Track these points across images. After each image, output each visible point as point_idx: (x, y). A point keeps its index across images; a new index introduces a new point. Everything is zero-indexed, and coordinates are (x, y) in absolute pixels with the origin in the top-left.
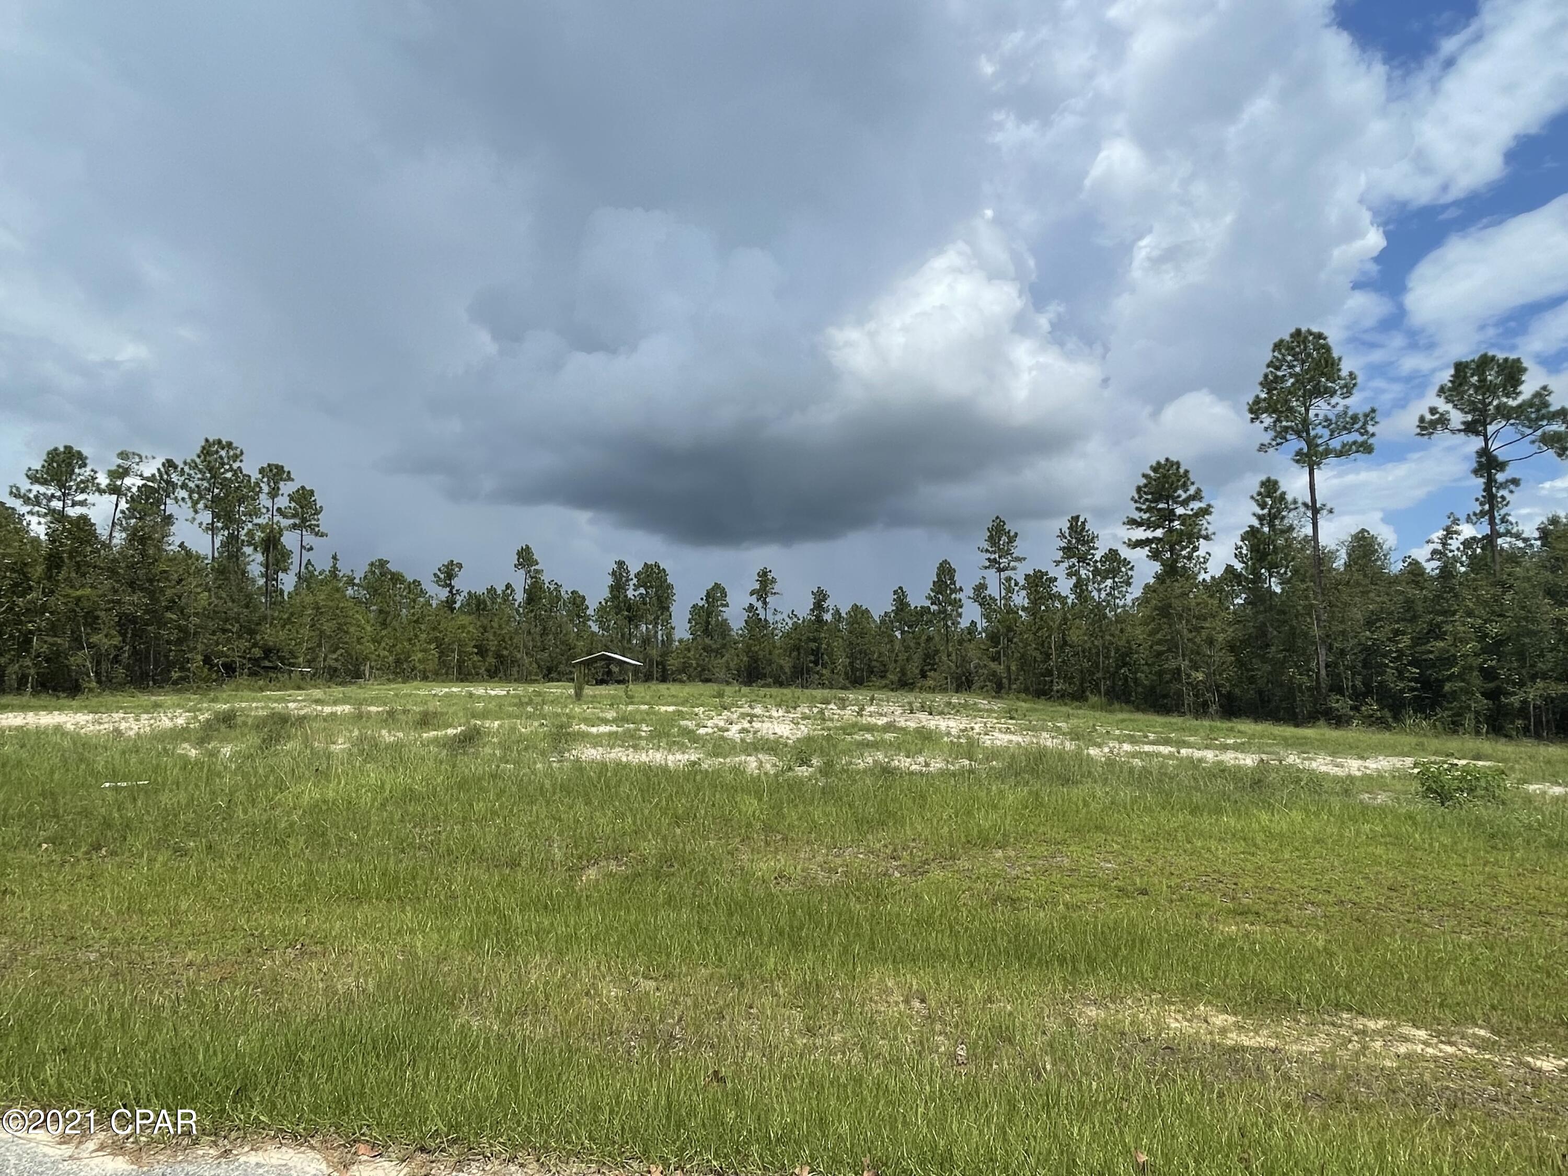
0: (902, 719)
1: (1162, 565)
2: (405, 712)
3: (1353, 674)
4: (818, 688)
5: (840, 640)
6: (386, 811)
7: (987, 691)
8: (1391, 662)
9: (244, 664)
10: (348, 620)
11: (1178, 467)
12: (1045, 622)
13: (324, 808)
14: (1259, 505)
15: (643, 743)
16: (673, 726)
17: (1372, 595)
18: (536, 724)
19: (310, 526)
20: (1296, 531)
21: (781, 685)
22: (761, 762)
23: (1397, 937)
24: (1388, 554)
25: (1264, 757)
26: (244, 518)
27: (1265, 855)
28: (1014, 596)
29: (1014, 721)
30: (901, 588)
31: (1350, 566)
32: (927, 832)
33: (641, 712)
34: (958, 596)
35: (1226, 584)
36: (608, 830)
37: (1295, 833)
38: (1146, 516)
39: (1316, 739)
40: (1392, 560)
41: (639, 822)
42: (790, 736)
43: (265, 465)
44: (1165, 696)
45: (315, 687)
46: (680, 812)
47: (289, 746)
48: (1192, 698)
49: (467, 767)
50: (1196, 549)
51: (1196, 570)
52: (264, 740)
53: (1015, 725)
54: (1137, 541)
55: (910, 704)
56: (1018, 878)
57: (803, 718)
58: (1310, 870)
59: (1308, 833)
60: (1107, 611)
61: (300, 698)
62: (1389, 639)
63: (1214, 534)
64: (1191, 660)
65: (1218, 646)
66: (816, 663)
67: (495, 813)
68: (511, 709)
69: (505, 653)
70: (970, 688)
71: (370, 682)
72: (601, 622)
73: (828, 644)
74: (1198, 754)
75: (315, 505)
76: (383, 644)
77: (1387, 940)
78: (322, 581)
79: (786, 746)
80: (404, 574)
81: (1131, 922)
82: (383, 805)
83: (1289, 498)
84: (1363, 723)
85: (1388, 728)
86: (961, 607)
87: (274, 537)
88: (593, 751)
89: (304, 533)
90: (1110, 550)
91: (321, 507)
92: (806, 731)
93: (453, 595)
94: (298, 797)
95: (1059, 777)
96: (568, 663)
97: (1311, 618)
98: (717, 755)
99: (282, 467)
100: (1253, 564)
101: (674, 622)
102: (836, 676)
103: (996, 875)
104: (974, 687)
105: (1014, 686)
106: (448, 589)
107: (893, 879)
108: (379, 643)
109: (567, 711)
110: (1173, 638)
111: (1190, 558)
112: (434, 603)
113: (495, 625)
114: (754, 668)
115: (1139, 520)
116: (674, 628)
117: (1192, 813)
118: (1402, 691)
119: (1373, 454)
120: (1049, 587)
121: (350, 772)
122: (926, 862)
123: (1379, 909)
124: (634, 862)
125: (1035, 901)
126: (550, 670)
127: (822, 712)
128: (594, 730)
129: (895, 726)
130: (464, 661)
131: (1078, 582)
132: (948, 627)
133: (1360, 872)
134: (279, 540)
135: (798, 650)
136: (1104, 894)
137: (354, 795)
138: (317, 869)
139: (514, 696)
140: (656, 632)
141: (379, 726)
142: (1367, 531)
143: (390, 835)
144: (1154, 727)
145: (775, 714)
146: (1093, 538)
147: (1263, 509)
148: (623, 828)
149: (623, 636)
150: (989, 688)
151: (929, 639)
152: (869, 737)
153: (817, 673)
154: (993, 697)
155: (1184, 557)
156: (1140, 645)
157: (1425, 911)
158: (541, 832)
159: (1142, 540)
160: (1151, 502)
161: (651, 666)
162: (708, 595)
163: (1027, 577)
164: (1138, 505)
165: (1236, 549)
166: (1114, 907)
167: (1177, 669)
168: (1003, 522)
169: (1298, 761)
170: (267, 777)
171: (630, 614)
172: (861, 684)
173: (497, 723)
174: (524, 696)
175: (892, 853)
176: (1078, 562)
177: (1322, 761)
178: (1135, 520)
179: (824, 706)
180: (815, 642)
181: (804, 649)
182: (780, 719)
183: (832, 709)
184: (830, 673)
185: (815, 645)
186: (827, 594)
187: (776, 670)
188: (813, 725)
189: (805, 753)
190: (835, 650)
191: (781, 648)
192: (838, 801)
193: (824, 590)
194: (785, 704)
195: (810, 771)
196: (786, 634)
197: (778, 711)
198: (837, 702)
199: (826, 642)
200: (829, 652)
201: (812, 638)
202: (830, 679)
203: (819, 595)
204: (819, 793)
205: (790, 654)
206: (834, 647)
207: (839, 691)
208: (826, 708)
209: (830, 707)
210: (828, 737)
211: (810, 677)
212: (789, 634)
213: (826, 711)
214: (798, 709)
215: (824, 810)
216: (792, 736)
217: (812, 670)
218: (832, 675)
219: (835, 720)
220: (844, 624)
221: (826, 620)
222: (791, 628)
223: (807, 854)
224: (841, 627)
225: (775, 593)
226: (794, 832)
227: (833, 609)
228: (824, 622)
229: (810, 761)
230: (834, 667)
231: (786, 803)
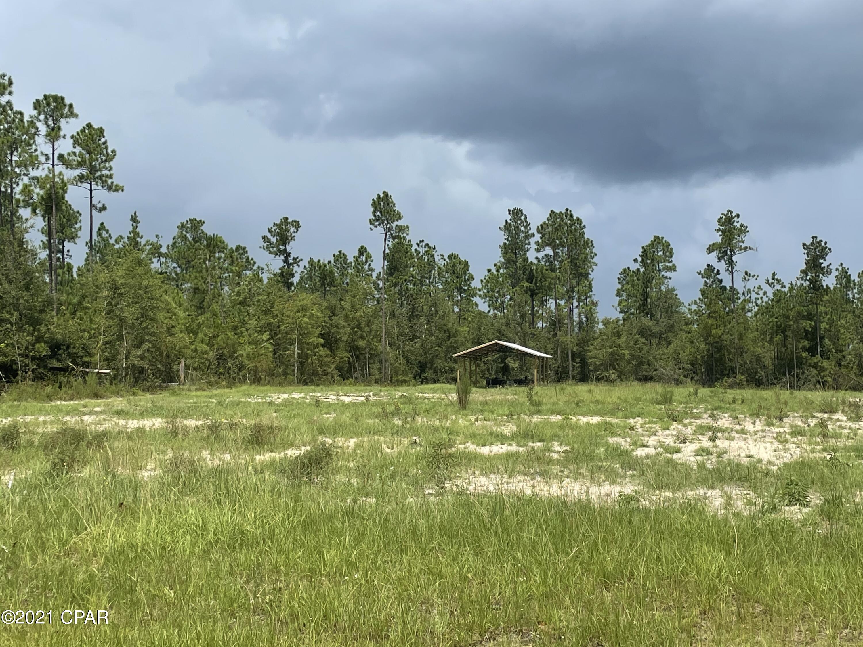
2: (232, 426)
4: (816, 389)
5: (850, 316)
6: (210, 560)
9: (27, 365)
10: (155, 303)
13: (132, 555)
15: (555, 469)
16: (597, 445)
18: (406, 442)
19: (100, 177)
21: (758, 384)
22: (730, 498)
26: (17, 170)
33: (552, 425)
36: (508, 592)
41: (550, 581)
42: (773, 459)
43: (41, 98)
45: (117, 394)
46: (610, 568)
47: (86, 473)
49: (313, 500)
52: (55, 464)
57: (794, 434)
61: (97, 409)
66: (812, 351)
67: (352, 565)
68: (371, 421)
69: (361, 343)
71: (186, 387)
72: (491, 297)
73: (831, 323)
75: (106, 148)
76: (200, 335)
78: (119, 251)
79: (767, 474)
80: (224, 239)
82: (206, 552)
87: (56, 193)
88: (483, 480)
89: (94, 187)
91: (113, 151)
92: (798, 452)
93: (289, 265)
94: (98, 539)
96: (447, 357)
98: (661, 487)
99: (63, 99)
101: (596, 295)
102: (844, 370)
106: (282, 257)
108: (196, 334)
109: (448, 424)
112: (265, 277)
113: (347, 305)
114: (717, 360)
116: (595, 304)
121: (163, 507)
124: (546, 639)
126: (423, 367)
127: (823, 424)
128: (485, 450)
130: (307, 356)
134: (63, 198)
135: (784, 331)
137: (169, 538)
138: (125, 637)
139: (375, 404)
140: (571, 311)
141: (199, 445)
143: (216, 593)
145: (749, 427)
148: (528, 589)
149: (523, 317)
153: (815, 366)
158: (416, 592)
161: (565, 358)
162: (645, 254)
170: (59, 514)
171: (532, 286)
173: (352, 442)
174: (390, 404)
179: (826, 415)
180: (811, 320)
181: (794, 331)
182: (758, 436)
183: (838, 420)
184: (835, 366)
185: (810, 324)
186: (826, 247)
187: (751, 362)
188: (810, 444)
189: (797, 485)
190: (842, 331)
191: (757, 330)
192: (849, 558)
193: (821, 241)
194: (766, 412)
195: (805, 513)
196: (764, 308)
197: (754, 423)
198: (847, 409)
199: (827, 319)
200: (832, 333)
201: (806, 313)
202: (835, 375)
203: (815, 249)
204: (820, 545)
205: (771, 338)
206: (841, 326)
207: (849, 392)
208: (830, 419)
209: (836, 416)
210: (834, 463)
211: (803, 373)
212: (770, 309)
213: (829, 422)
214: (786, 420)
215: (827, 570)
216: (777, 459)
217: (806, 362)
218: (837, 369)
219: (843, 436)
220: (855, 291)
221: (827, 286)
222: (772, 300)
223: (803, 636)
224: (851, 296)
225: (746, 249)
226: (781, 602)
227: (837, 269)
228: (823, 288)
229: (805, 497)
230: (840, 357)
231: (769, 559)
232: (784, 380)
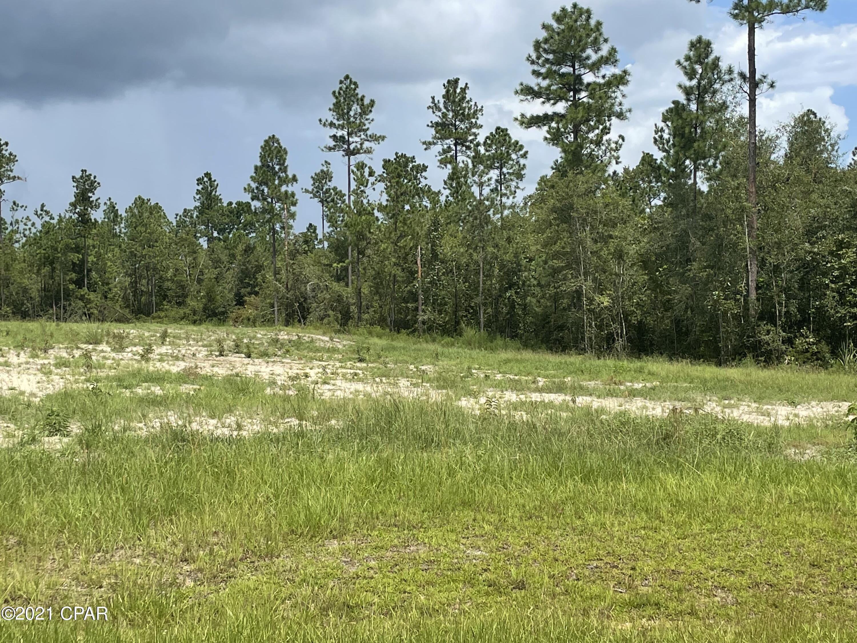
0: (207, 364)
1: (564, 151)
3: (788, 298)
4: (82, 321)
5: (117, 250)
7: (329, 323)
8: (832, 282)
11: (589, 17)
12: (410, 227)
14: (686, 73)
17: (814, 196)
20: (730, 109)
21: (24, 316)
23: (817, 623)
24: (836, 143)
25: (678, 405)
27: (670, 530)
28: (368, 191)
29: (364, 365)
30: (208, 175)
31: (791, 158)
32: (234, 521)
34: (290, 189)
35: (643, 180)
37: (706, 500)
38: (545, 83)
39: (740, 382)
40: (840, 153)
42: (35, 391)
44: (561, 328)
48: (594, 330)
50: (606, 131)
51: (606, 159)
53: (366, 369)
54: (532, 117)
55: (219, 342)
56: (358, 577)
57: (58, 365)
58: (722, 546)
59: (722, 499)
60: (491, 212)
62: (831, 253)
63: (630, 111)
64: (595, 280)
65: (629, 262)
66: (79, 283)
70: (305, 318)
73: (99, 256)
74: (596, 403)
77: (806, 627)
79: (29, 406)
81: (503, 627)
83: (723, 65)
84: (797, 360)
85: (825, 365)
86: (294, 204)
90: (498, 128)
92: (62, 384)
95: (417, 437)
97: (742, 225)
100: (676, 152)
102: (110, 303)
103: (327, 575)
104: (311, 317)
105: (366, 316)
107: (183, 590)
110: (573, 251)
111: (598, 143)
115: (536, 88)
117: (586, 479)
118: (842, 319)
119: (825, 12)
120: (416, 178)
122: (232, 563)
123: (799, 591)
125: (380, 607)
127: (87, 355)
129: (196, 375)
131: (453, 173)
132: (275, 232)
133: (780, 546)
135: (52, 263)
136: (470, 591)
142: (815, 114)
144: (546, 369)
145: (13, 359)
146: (475, 112)
147: (691, 79)
150: (331, 319)
151: (249, 250)
152: (157, 390)
153: (82, 298)
154: (338, 332)
155: (591, 142)
156: (531, 260)
157: (850, 590)
159: (538, 117)
160: (552, 64)
163: (387, 163)
164: (536, 67)
165: (656, 132)
166: (481, 607)
167: (577, 291)
168: (355, 84)
169: (718, 409)
172: (148, 314)
175: (183, 553)
176: (456, 145)
177: (746, 409)
178: (531, 88)
179: (91, 347)
180: (78, 252)
181: (62, 263)
182: (22, 368)
183: (102, 351)
184: (101, 299)
185: (78, 257)
186: (96, 181)
187: (17, 293)
188: (73, 375)
189: (58, 415)
190: (109, 264)
191: (24, 261)
192: (104, 484)
193: (91, 175)
194: (31, 344)
195: (65, 443)
196: (32, 240)
197: (18, 355)
198: (111, 340)
199: (94, 252)
200: (99, 267)
201: (74, 246)
202: (101, 307)
203: (84, 182)
204: (77, 473)
205: (39, 270)
206: (108, 260)
207: (114, 324)
208: (95, 350)
209: (100, 348)
210: (96, 392)
211: (70, 305)
212: (37, 241)
213: (93, 353)
214: (51, 351)
215: (83, 497)
216: (40, 391)
217: (73, 294)
218: (103, 301)
219: (106, 366)
220: (122, 225)
221: (95, 219)
222: (41, 232)
223: (56, 563)
224: (118, 231)
225: (14, 178)
226: (36, 532)
227: (105, 203)
228: (91, 222)
229: (66, 427)
230: (106, 290)
231: (26, 490)
232: (51, 312)
